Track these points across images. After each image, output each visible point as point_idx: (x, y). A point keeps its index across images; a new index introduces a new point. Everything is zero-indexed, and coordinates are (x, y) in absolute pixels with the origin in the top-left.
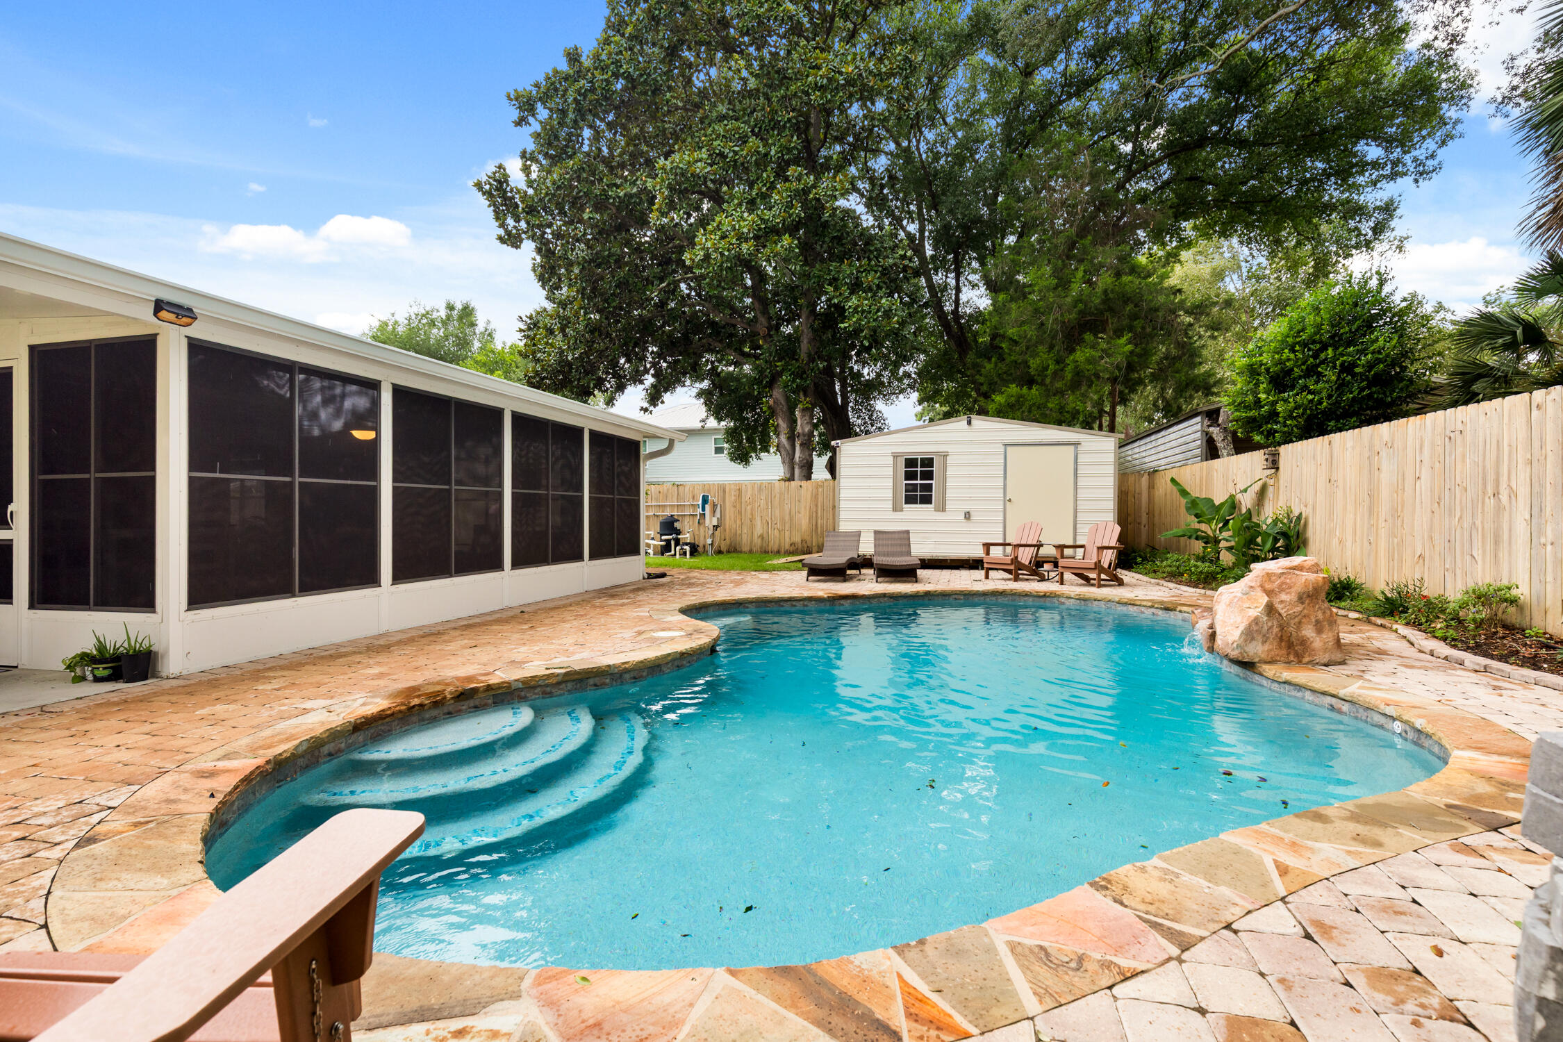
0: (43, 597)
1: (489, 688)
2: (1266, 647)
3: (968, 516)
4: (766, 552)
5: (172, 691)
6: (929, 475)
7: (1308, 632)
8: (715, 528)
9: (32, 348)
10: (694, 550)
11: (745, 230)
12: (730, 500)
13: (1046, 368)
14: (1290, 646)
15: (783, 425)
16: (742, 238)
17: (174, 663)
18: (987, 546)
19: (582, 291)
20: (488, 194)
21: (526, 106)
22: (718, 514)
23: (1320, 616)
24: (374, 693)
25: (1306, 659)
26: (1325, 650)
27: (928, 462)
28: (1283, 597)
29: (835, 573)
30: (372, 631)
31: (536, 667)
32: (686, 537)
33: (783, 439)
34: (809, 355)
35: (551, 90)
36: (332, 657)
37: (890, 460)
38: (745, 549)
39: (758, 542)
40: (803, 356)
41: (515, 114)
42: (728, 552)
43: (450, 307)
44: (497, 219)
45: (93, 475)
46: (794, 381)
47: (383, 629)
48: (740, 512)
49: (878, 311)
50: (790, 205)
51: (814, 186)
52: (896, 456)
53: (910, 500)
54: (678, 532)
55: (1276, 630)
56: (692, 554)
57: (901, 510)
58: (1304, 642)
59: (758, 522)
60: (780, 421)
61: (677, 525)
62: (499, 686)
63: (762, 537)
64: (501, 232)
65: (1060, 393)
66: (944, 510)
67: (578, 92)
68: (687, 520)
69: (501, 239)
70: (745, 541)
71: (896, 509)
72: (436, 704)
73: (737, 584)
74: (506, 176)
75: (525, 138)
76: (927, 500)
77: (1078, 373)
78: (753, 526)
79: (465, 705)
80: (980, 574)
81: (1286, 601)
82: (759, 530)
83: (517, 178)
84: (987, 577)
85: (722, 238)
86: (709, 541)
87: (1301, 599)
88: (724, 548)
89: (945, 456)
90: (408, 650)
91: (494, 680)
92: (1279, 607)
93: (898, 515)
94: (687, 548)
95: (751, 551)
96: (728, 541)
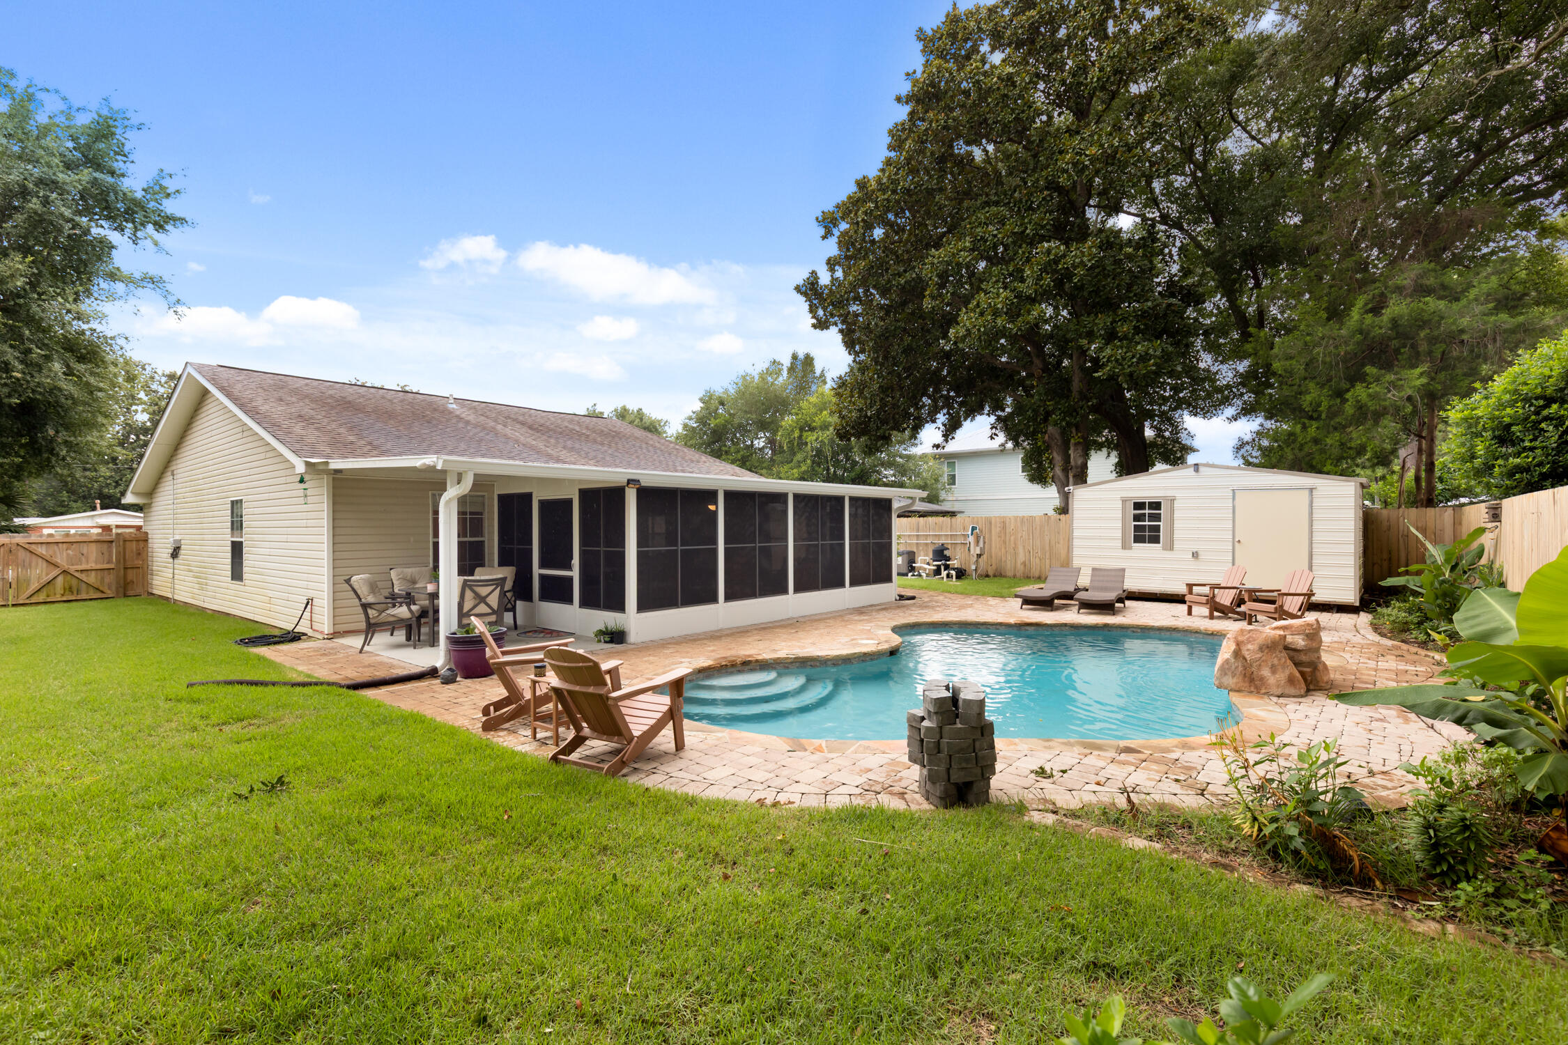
0: (585, 603)
1: (757, 661)
2: (1235, 680)
3: (1195, 555)
4: (1028, 577)
5: (632, 650)
6: (1157, 517)
7: (1266, 672)
8: (979, 556)
9: (580, 490)
10: (961, 574)
11: (1000, 306)
12: (996, 531)
13: (1319, 405)
14: (1252, 680)
15: (1058, 458)
16: (996, 313)
17: (633, 637)
18: (1190, 586)
19: (876, 361)
20: (805, 294)
21: (828, 222)
22: (981, 544)
23: (1276, 661)
24: (708, 658)
25: (1263, 691)
26: (1278, 686)
27: (1156, 505)
28: (1250, 646)
29: (1045, 604)
30: (713, 628)
31: (782, 654)
32: (954, 563)
33: (1058, 471)
34: (1081, 392)
35: (848, 209)
36: (695, 640)
37: (1119, 504)
38: (1010, 574)
39: (1020, 568)
40: (1075, 394)
41: (822, 231)
42: (995, 576)
43: (795, 357)
44: (811, 311)
45: (602, 549)
46: (1064, 419)
47: (721, 626)
48: (1005, 542)
49: (1133, 357)
50: (1040, 278)
51: (1064, 256)
52: (1124, 501)
53: (1138, 539)
54: (948, 559)
55: (1240, 669)
56: (958, 577)
57: (1130, 548)
58: (1262, 679)
59: (1021, 550)
60: (1055, 454)
61: (946, 553)
62: (762, 661)
63: (1024, 564)
64: (814, 321)
65: (1340, 428)
66: (1171, 548)
67: (865, 213)
68: (959, 547)
69: (814, 326)
70: (1009, 568)
71: (1125, 546)
72: (733, 666)
73: (961, 607)
74: (817, 278)
75: (831, 248)
76: (1155, 540)
77: (1361, 407)
78: (1016, 554)
79: (747, 668)
80: (1183, 608)
81: (1250, 650)
82: (1021, 557)
83: (825, 279)
84: (1190, 613)
85: (982, 314)
86: (973, 567)
87: (1261, 649)
88: (991, 573)
89: (1172, 500)
90: (729, 639)
91: (760, 658)
92: (1246, 653)
93: (1127, 553)
94: (953, 573)
95: (1014, 576)
96: (994, 567)
